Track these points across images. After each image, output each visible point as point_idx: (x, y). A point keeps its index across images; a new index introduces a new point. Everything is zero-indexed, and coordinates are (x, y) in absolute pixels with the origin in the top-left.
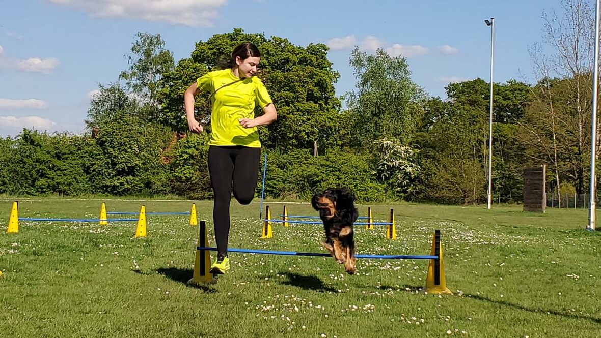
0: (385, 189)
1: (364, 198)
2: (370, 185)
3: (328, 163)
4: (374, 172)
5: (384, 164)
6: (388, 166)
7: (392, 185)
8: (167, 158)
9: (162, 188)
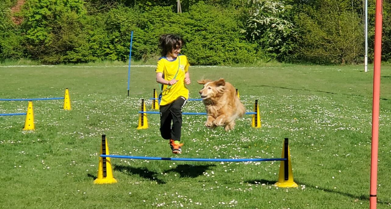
0: (255, 49)
1: (234, 59)
2: (240, 45)
3: (192, 21)
4: (243, 31)
5: (254, 22)
6: (257, 23)
7: (263, 45)
8: (18, 18)
9: (13, 52)
